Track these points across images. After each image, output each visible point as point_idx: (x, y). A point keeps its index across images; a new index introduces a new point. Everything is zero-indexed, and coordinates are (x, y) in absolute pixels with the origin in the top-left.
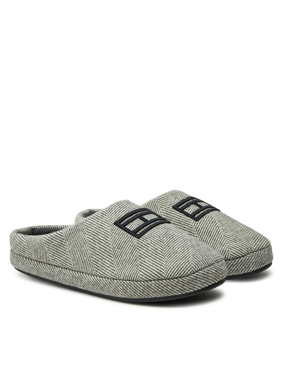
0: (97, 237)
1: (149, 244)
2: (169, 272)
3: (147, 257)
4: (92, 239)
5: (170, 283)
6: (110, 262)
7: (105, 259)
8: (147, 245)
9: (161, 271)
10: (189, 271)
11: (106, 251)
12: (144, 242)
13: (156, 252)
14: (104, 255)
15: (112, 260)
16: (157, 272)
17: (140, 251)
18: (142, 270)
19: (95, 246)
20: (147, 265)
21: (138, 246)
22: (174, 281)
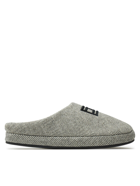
4: (73, 118)
5: (124, 136)
6: (88, 128)
7: (84, 127)
9: (119, 130)
10: (130, 130)
11: (83, 123)
14: (83, 125)
15: (88, 127)
16: (117, 130)
17: (102, 122)
18: (109, 130)
19: (76, 121)
21: (100, 119)
22: (126, 135)
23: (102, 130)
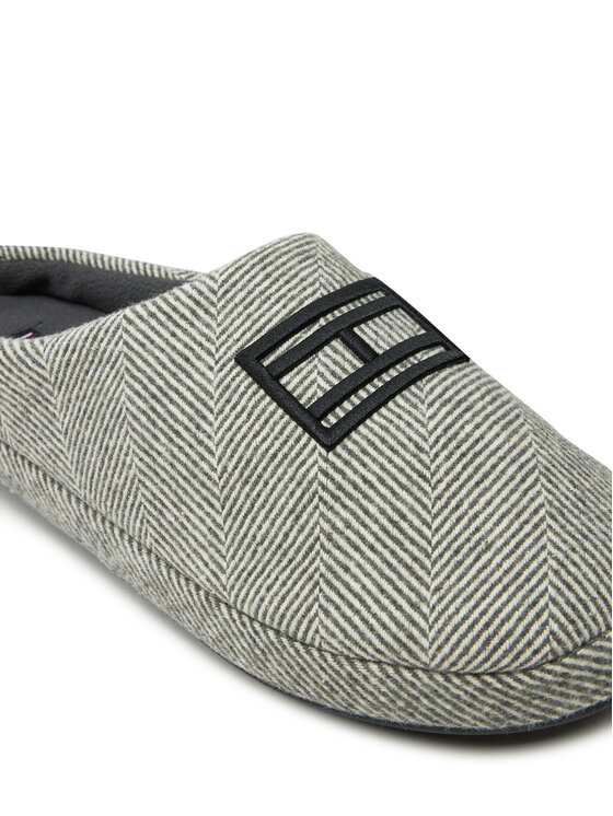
0: (164, 406)
1: (372, 486)
2: (446, 649)
3: (357, 549)
4: (144, 413)
5: (447, 689)
6: (210, 529)
7: (191, 510)
8: (365, 487)
9: (411, 637)
10: (536, 652)
11: (195, 477)
12: (349, 472)
13: (401, 530)
14: (186, 492)
15: (214, 521)
16: (395, 637)
17: (330, 515)
18: (332, 609)
19: (156, 445)
20: (356, 587)
21: (324, 488)
22: (468, 683)
23: (285, 589)
